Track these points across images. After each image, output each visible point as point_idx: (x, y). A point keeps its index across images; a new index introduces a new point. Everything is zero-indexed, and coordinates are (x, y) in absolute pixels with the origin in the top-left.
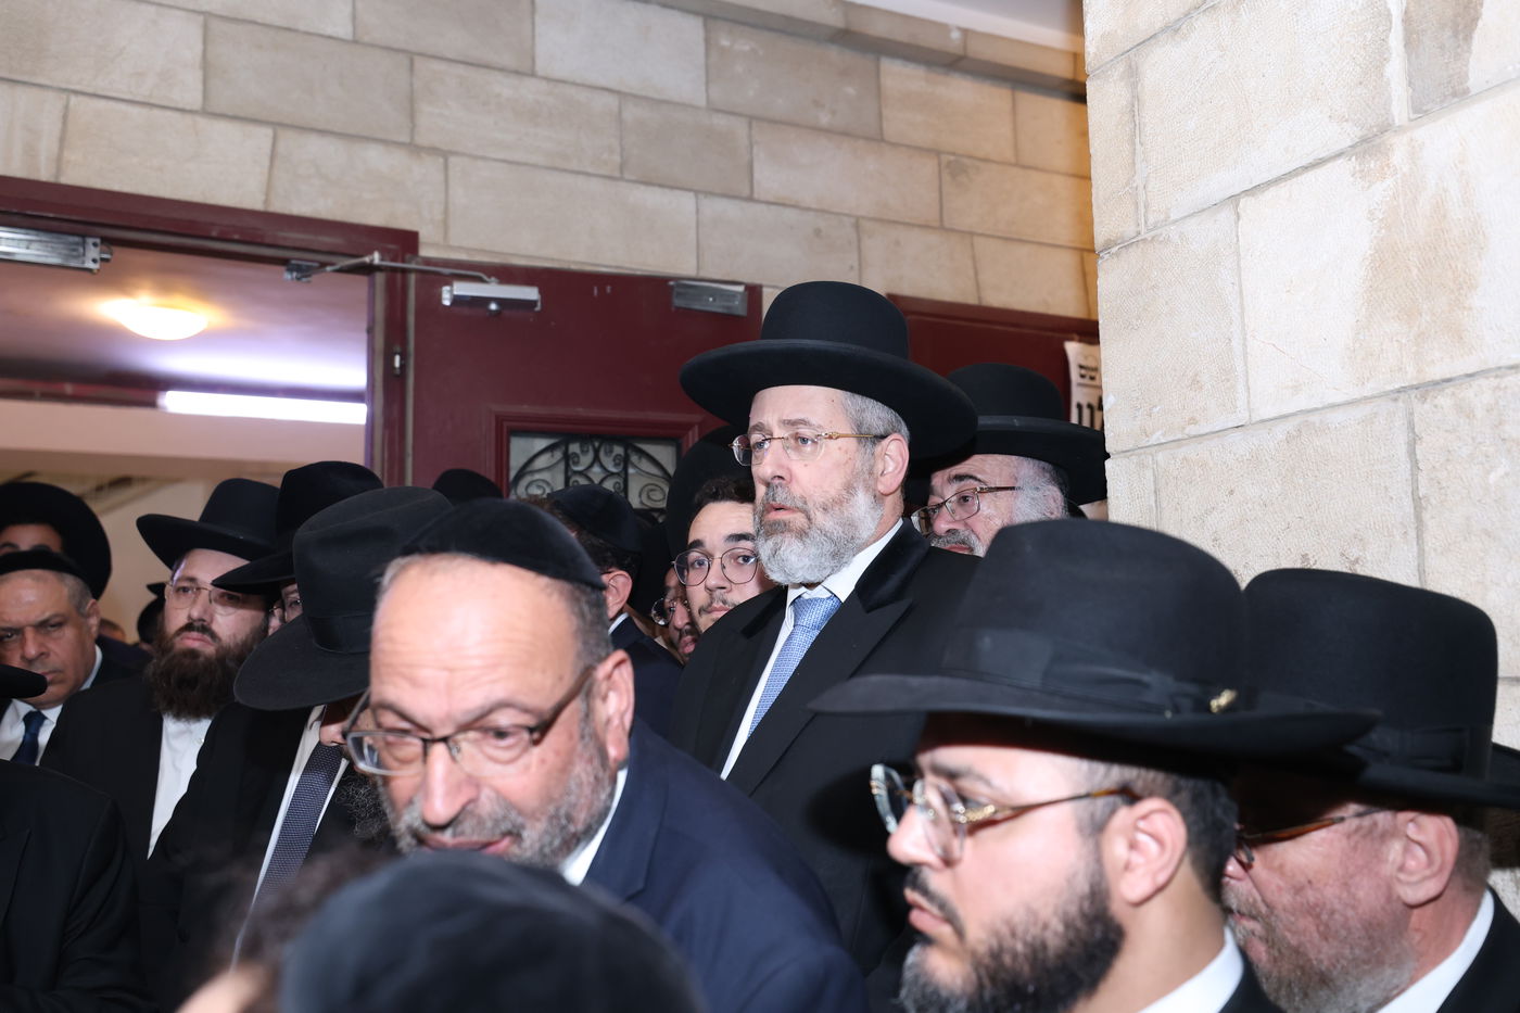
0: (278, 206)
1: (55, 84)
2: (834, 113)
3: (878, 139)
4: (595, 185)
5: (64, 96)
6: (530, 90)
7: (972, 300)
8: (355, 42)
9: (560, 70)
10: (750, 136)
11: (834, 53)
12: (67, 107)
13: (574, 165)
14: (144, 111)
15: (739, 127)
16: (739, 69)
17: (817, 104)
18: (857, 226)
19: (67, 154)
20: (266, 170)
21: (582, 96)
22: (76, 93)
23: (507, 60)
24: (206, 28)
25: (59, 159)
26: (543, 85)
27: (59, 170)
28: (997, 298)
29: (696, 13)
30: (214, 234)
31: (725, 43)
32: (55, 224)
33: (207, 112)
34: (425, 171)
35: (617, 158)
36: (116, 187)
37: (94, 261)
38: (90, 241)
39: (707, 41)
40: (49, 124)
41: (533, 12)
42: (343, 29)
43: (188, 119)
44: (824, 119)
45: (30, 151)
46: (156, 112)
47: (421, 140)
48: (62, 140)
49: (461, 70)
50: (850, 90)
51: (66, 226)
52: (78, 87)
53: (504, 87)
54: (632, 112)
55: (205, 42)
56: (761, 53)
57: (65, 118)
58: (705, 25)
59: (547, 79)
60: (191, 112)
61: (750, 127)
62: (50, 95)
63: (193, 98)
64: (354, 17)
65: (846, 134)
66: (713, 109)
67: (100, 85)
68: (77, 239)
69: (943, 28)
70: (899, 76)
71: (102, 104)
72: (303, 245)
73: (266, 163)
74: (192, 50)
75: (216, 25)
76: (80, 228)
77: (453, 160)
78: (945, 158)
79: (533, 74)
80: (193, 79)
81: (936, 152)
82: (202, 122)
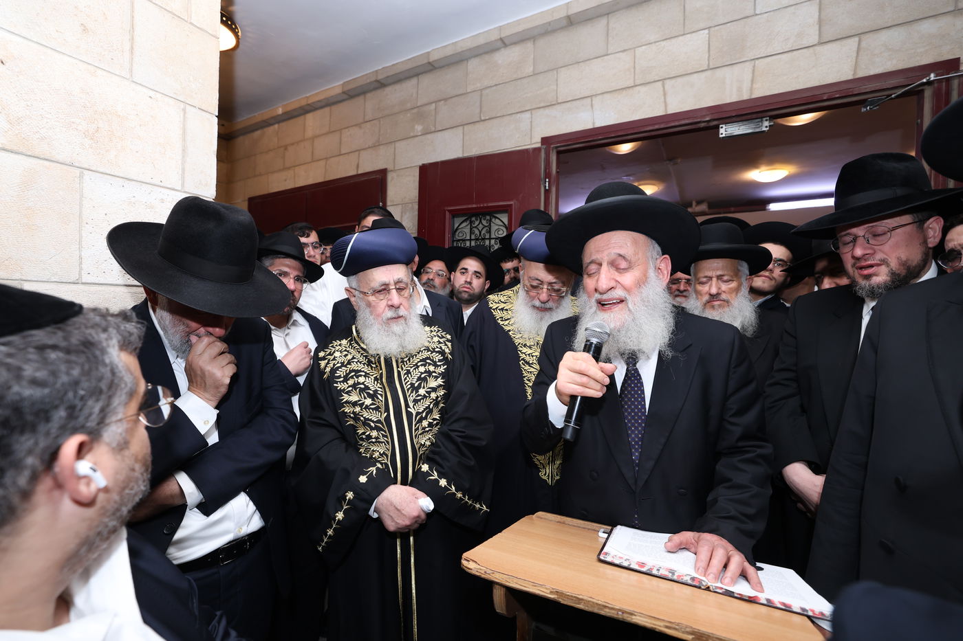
0: (861, 74)
1: (749, 59)
5: (753, 62)
12: (754, 67)
14: (790, 54)
19: (754, 86)
20: (854, 59)
22: (757, 59)
25: (751, 89)
27: (751, 94)
30: (825, 98)
32: (749, 116)
33: (821, 43)
36: (776, 92)
37: (766, 127)
38: (765, 119)
40: (747, 77)
43: (811, 49)
45: (740, 89)
46: (795, 52)
48: (752, 81)
51: (754, 116)
52: (759, 56)
55: (820, 12)
57: (754, 71)
60: (814, 46)
62: (747, 63)
63: (814, 39)
67: (769, 52)
68: (759, 120)
71: (770, 58)
72: (877, 88)
73: (855, 55)
76: (760, 115)
80: (814, 31)
82: (816, 48)
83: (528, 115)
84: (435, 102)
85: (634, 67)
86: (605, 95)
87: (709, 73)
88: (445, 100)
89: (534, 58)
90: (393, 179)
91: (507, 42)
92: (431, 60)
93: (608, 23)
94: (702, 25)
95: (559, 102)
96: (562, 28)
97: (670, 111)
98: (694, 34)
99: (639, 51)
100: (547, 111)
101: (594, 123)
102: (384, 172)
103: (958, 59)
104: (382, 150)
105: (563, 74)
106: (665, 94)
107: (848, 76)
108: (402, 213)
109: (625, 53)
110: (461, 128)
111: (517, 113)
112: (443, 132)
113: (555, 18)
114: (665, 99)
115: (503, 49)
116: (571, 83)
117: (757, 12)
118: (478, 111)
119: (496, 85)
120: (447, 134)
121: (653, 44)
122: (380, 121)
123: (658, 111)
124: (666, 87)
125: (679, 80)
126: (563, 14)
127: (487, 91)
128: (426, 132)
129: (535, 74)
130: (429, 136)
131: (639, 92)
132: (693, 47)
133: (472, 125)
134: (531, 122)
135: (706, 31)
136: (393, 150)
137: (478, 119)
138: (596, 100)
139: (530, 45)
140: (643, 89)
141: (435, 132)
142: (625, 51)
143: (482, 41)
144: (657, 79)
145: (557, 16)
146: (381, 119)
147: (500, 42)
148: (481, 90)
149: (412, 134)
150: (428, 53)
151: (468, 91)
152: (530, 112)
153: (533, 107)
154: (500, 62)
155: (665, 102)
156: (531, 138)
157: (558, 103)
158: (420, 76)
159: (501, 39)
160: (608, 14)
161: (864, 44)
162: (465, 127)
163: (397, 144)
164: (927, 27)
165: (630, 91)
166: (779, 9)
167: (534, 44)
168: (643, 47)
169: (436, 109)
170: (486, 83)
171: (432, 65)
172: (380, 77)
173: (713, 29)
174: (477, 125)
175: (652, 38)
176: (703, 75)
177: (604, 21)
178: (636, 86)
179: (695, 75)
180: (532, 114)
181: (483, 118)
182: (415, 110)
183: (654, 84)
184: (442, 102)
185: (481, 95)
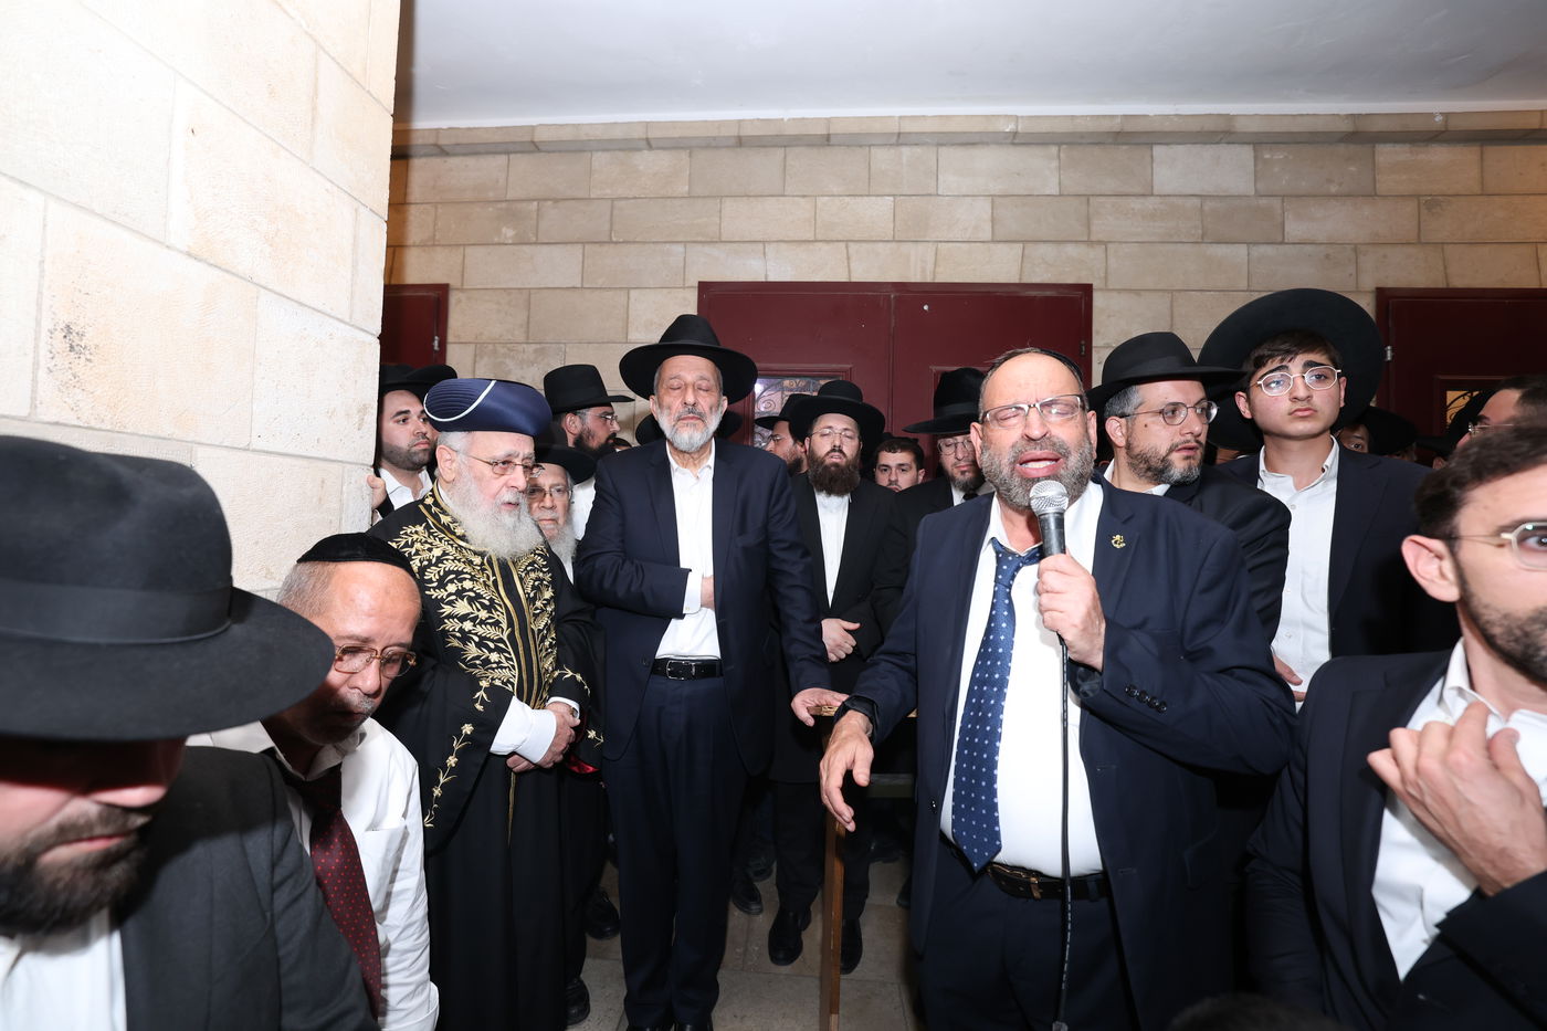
0: (1026, 280)
1: (930, 239)
2: (1340, 184)
3: (1372, 195)
4: (1187, 247)
5: (934, 244)
6: (1151, 203)
7: (1441, 284)
8: (1060, 195)
9: (1167, 190)
10: (1283, 208)
11: (1342, 149)
12: (937, 249)
13: (1175, 239)
15: (1276, 203)
16: (1276, 169)
17: (1329, 181)
18: (1355, 250)
19: (939, 270)
20: (1020, 264)
21: (1180, 201)
23: (1137, 189)
24: (993, 202)
25: (934, 272)
26: (1158, 200)
27: (934, 277)
28: (1460, 281)
29: (1249, 143)
31: (1267, 156)
33: (993, 241)
34: (1096, 253)
35: (1200, 232)
36: (961, 280)
39: (1256, 158)
40: (930, 259)
41: (1152, 162)
42: (1055, 191)
43: (986, 246)
44: (1334, 189)
45: (923, 271)
46: (973, 244)
47: (1093, 238)
48: (936, 264)
49: (1113, 199)
50: (1352, 169)
52: (939, 239)
53: (1136, 204)
54: (1208, 205)
55: (992, 209)
56: (1291, 157)
57: (937, 253)
58: (1255, 151)
59: (1160, 196)
60: (988, 242)
61: (1283, 202)
62: (929, 244)
63: (987, 236)
64: (1060, 183)
65: (1348, 196)
66: (1259, 195)
67: (951, 237)
69: (1431, 115)
70: (1387, 154)
71: (950, 244)
73: (1020, 260)
74: (987, 216)
75: (998, 200)
77: (1110, 246)
78: (1423, 200)
79: (1152, 195)
80: (988, 227)
81: (1417, 196)
82: (992, 245)
83: (680, 248)
84: (538, 200)
85: (815, 220)
86: (783, 245)
87: (894, 245)
88: (556, 201)
89: (690, 174)
90: (459, 301)
91: (653, 144)
92: (536, 140)
93: (785, 158)
94: (887, 191)
95: (723, 239)
96: (728, 147)
97: (855, 279)
98: (879, 198)
99: (822, 201)
100: (707, 249)
101: (766, 276)
102: (442, 291)
103: (1091, 285)
104: (440, 255)
105: (729, 204)
106: (848, 258)
107: (1015, 280)
108: (475, 356)
109: (806, 199)
110: (580, 246)
111: (665, 242)
112: (553, 247)
113: (722, 134)
114: (848, 263)
115: (646, 152)
116: (739, 218)
117: (940, 193)
118: (607, 227)
119: (635, 198)
120: (556, 251)
121: (837, 198)
122: (436, 208)
123: (840, 276)
124: (850, 249)
125: (864, 245)
126: (734, 132)
127: (623, 203)
128: (521, 242)
129: (690, 196)
130: (526, 248)
131: (820, 249)
132: (876, 212)
133: (597, 245)
134: (685, 258)
135: (892, 198)
136: (461, 257)
137: (606, 239)
138: (770, 249)
139: (684, 155)
140: (825, 247)
141: (535, 243)
142: (804, 196)
143: (618, 134)
144: (840, 238)
145: (725, 132)
146: (439, 206)
147: (645, 142)
148: (613, 200)
149: (496, 240)
150: (533, 128)
151: (592, 196)
152: (682, 245)
153: (689, 239)
154: (641, 168)
155: (849, 266)
156: (684, 280)
157: (722, 242)
158: (512, 156)
159: (647, 140)
160: (785, 147)
161: (1026, 252)
162: (587, 247)
163: (469, 250)
164: (1071, 250)
165: (811, 246)
166: (959, 196)
167: (690, 156)
168: (826, 198)
169: (538, 210)
170: (621, 192)
171: (537, 147)
172: (442, 142)
173: (898, 198)
174: (606, 248)
175: (836, 190)
176: (889, 245)
177: (780, 152)
178: (816, 241)
179: (881, 244)
180: (685, 247)
181: (614, 239)
182: (504, 205)
183: (836, 244)
184: (550, 203)
185: (612, 207)
